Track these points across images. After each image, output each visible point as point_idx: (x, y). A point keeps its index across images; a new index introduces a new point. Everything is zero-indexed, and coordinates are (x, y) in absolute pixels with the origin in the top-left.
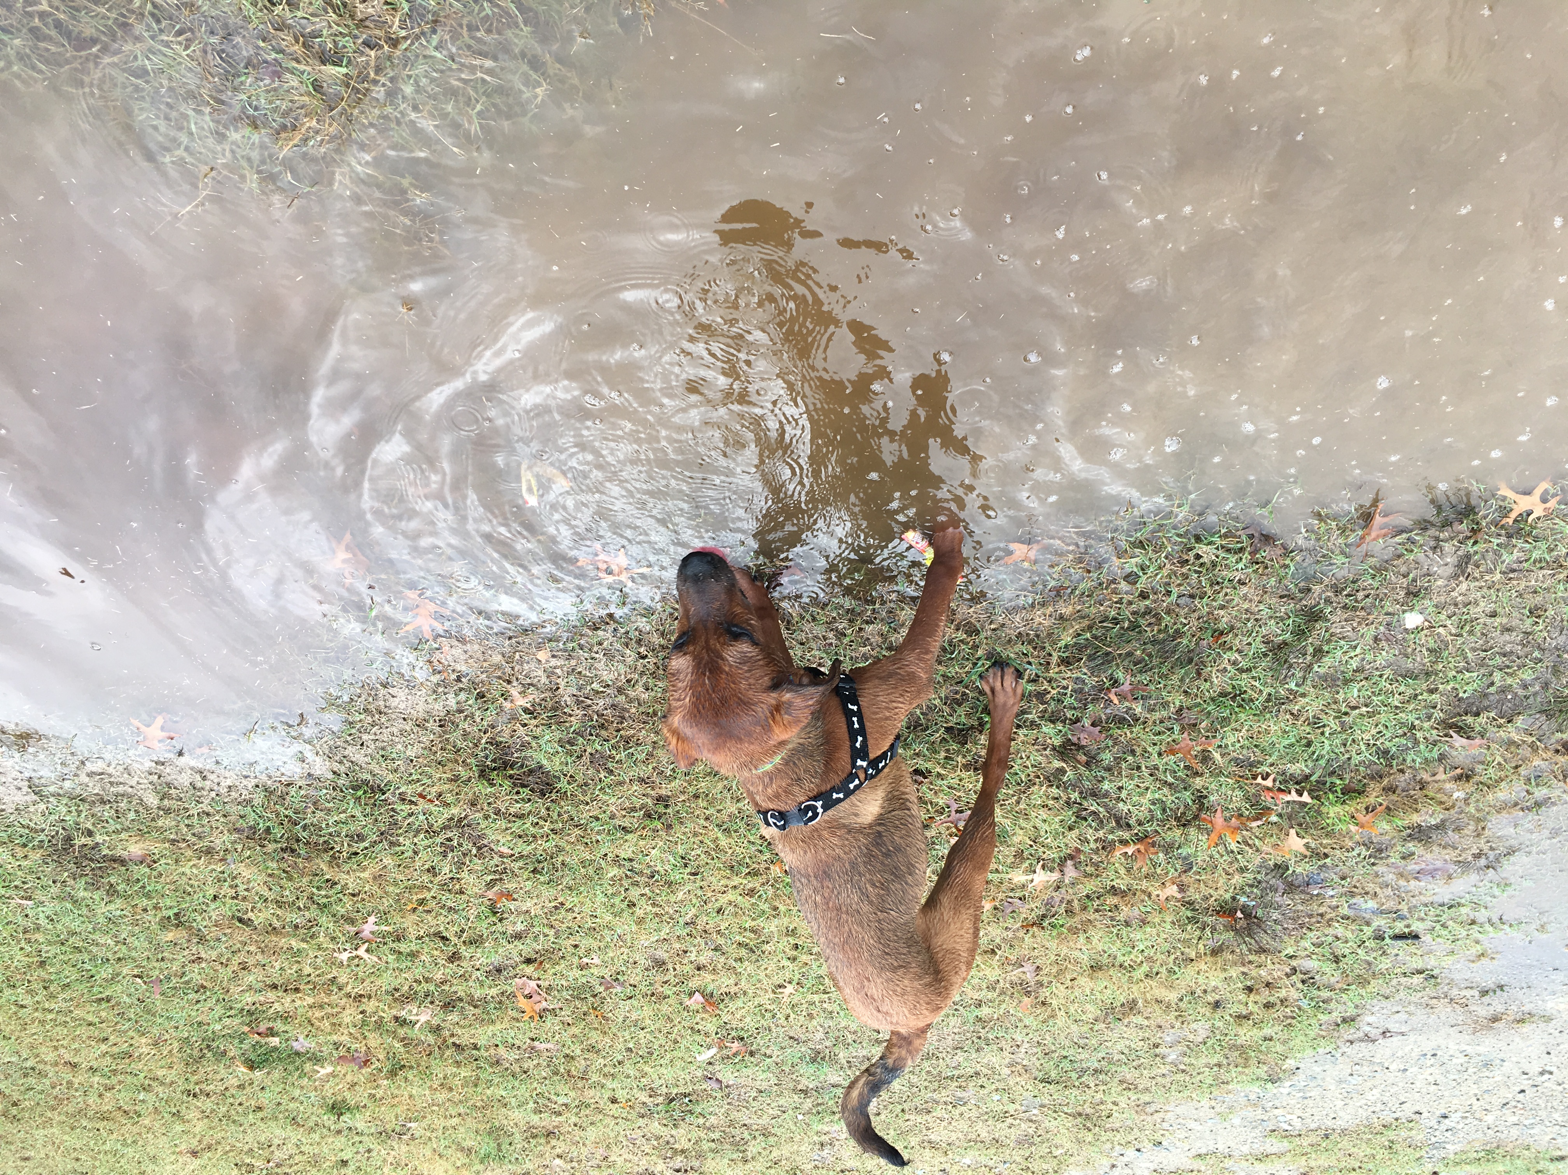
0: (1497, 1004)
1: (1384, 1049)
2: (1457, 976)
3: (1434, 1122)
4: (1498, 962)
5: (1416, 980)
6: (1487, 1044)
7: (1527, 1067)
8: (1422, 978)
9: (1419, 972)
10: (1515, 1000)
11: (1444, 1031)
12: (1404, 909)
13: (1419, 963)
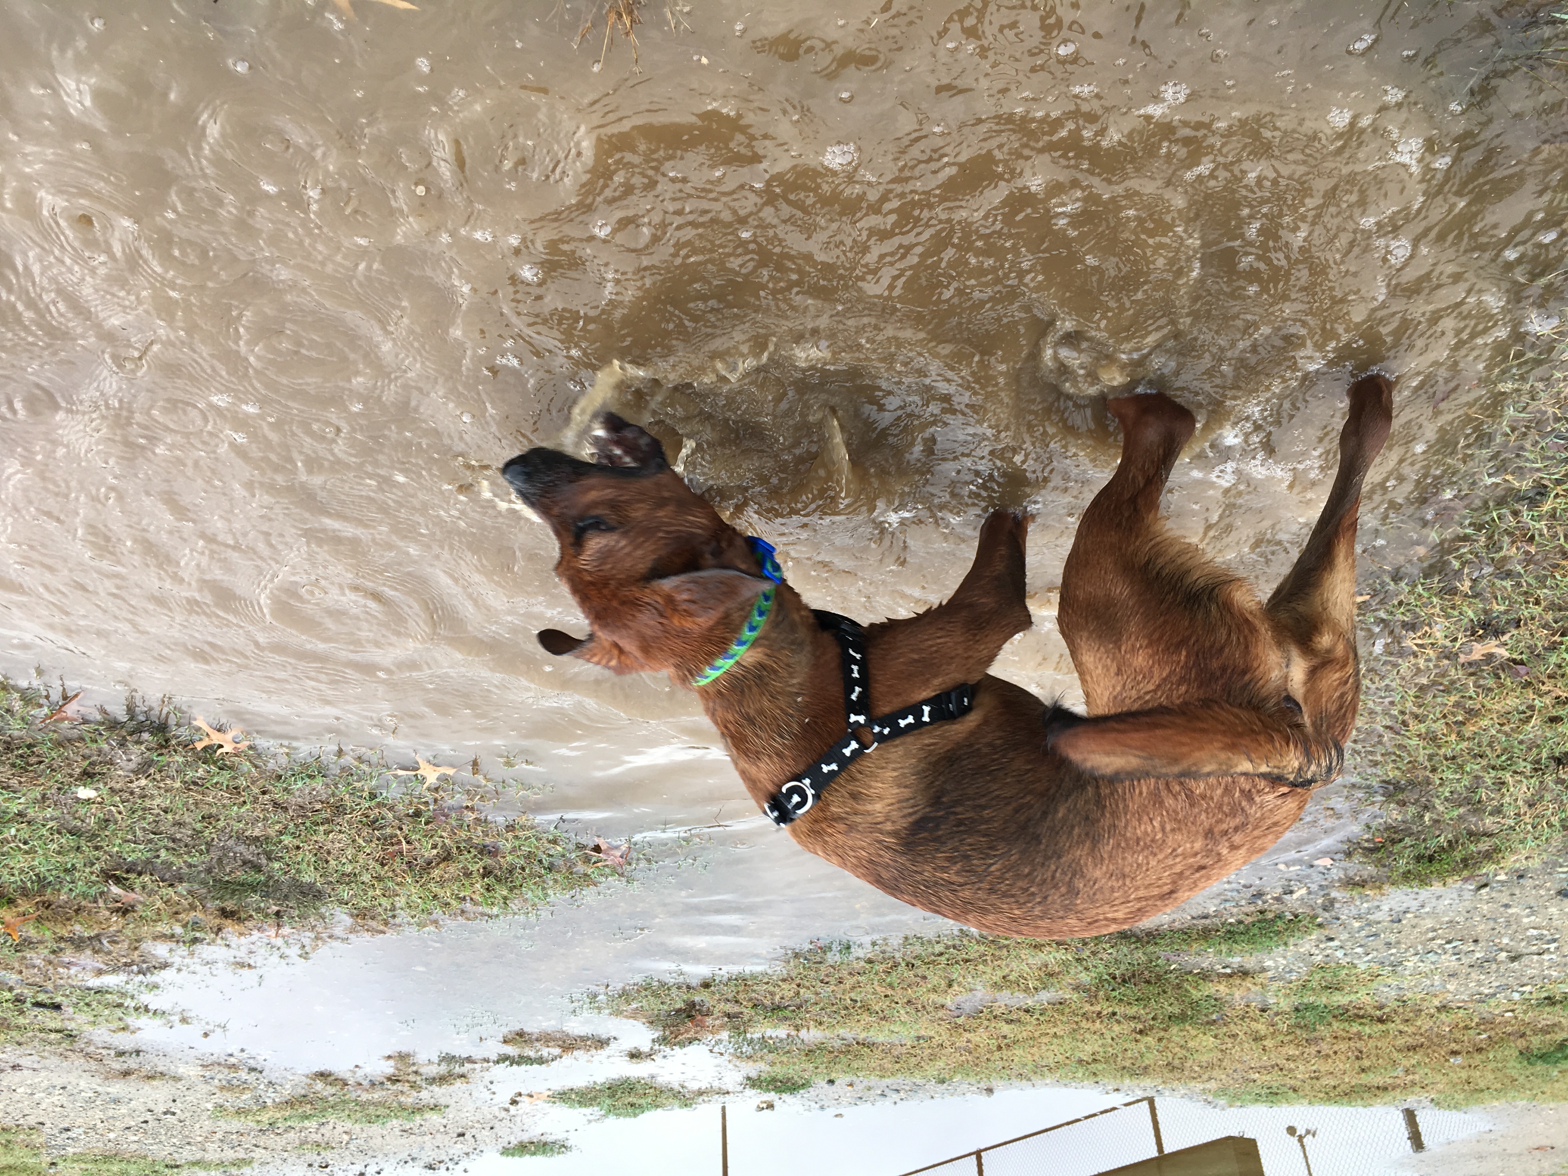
0: (132, 1063)
1: (13, 1077)
2: (95, 1038)
3: (56, 1131)
4: (138, 1035)
5: (53, 1036)
6: (117, 1088)
7: (152, 1107)
8: (59, 1035)
9: (57, 1031)
10: (149, 1063)
11: (75, 1073)
12: (50, 986)
13: (58, 1025)
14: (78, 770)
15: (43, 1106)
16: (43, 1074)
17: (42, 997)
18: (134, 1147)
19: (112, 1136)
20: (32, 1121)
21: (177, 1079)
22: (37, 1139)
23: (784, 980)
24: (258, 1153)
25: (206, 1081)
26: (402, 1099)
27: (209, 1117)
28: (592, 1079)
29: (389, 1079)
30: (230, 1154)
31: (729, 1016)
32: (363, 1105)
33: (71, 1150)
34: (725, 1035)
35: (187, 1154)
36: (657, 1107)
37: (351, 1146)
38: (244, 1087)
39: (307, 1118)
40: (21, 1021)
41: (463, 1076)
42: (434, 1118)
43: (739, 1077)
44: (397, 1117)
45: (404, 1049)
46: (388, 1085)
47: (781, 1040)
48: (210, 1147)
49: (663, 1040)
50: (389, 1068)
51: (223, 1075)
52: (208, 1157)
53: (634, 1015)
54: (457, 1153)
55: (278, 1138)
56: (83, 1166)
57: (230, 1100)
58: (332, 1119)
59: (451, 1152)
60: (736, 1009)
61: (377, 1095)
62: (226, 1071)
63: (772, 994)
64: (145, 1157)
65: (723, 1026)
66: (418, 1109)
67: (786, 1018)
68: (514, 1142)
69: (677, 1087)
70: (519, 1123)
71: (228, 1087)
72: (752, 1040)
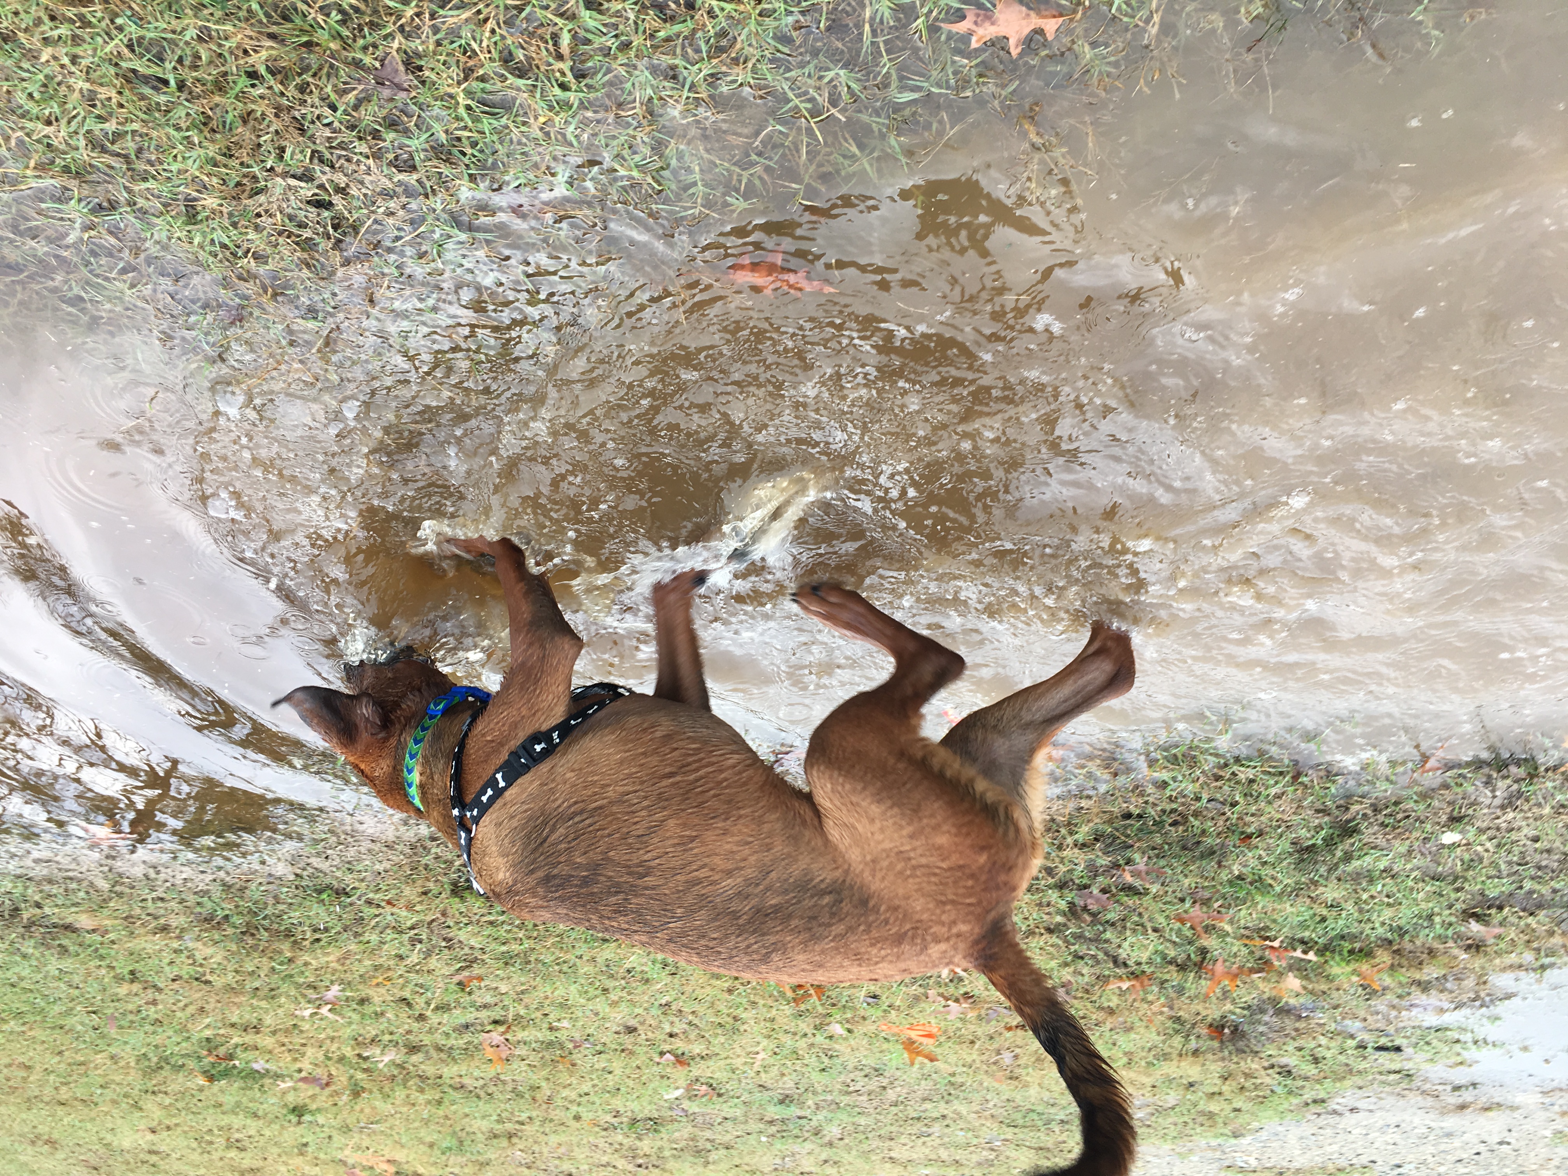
0: (1467, 1096)
1: (1350, 1120)
5: (1392, 1077)
6: (1451, 1122)
8: (1397, 1076)
9: (1396, 1072)
12: (1391, 1029)
13: (1397, 1067)
14: (1444, 817)
17: (1383, 1041)
40: (1363, 1065)
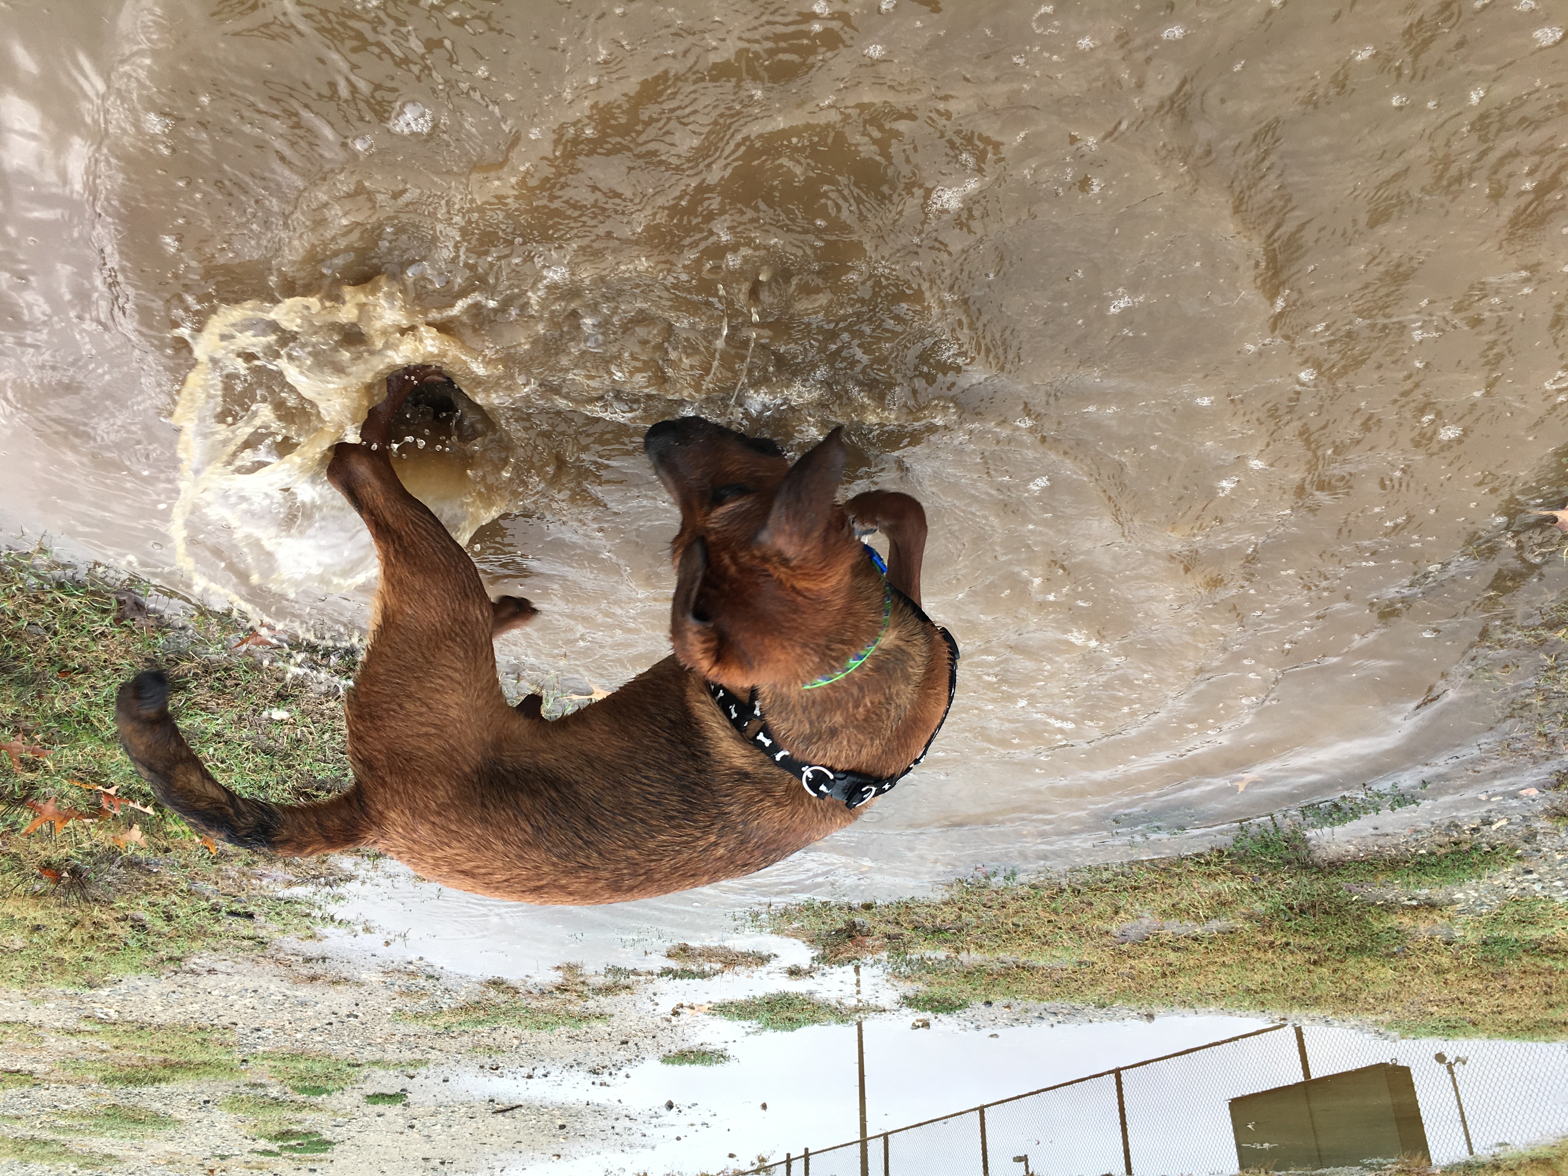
0: (319, 968)
1: (208, 981)
2: (285, 946)
3: (247, 1031)
4: (324, 943)
5: (246, 943)
6: (304, 992)
7: (337, 1010)
8: (251, 943)
9: (250, 939)
10: (335, 968)
11: (266, 978)
12: (243, 896)
13: (250, 932)
14: (272, 693)
15: (236, 1007)
16: (236, 978)
17: (236, 907)
18: (319, 1046)
19: (299, 1036)
20: (225, 1021)
21: (360, 984)
22: (230, 1038)
23: (946, 904)
24: (434, 1055)
25: (387, 986)
26: (570, 1007)
27: (389, 1021)
28: (751, 994)
29: (558, 988)
30: (407, 1055)
31: (889, 937)
32: (533, 1012)
33: (261, 1048)
34: (884, 955)
35: (368, 1054)
36: (814, 1022)
37: (521, 1050)
38: (422, 992)
39: (480, 1023)
40: (217, 928)
41: (627, 987)
42: (600, 1026)
43: (896, 996)
44: (564, 1024)
45: (573, 960)
46: (557, 994)
47: (940, 962)
48: (390, 1048)
49: (823, 959)
50: (557, 978)
51: (402, 981)
52: (388, 1057)
53: (795, 934)
54: (620, 1059)
55: (452, 1041)
56: (272, 1063)
57: (409, 1005)
58: (504, 1025)
59: (614, 1058)
60: (897, 930)
61: (546, 1003)
62: (406, 977)
63: (934, 917)
64: (329, 1056)
65: (882, 947)
66: (584, 1018)
67: (946, 941)
68: (675, 1050)
69: (834, 1003)
70: (680, 1033)
71: (407, 993)
72: (911, 960)
